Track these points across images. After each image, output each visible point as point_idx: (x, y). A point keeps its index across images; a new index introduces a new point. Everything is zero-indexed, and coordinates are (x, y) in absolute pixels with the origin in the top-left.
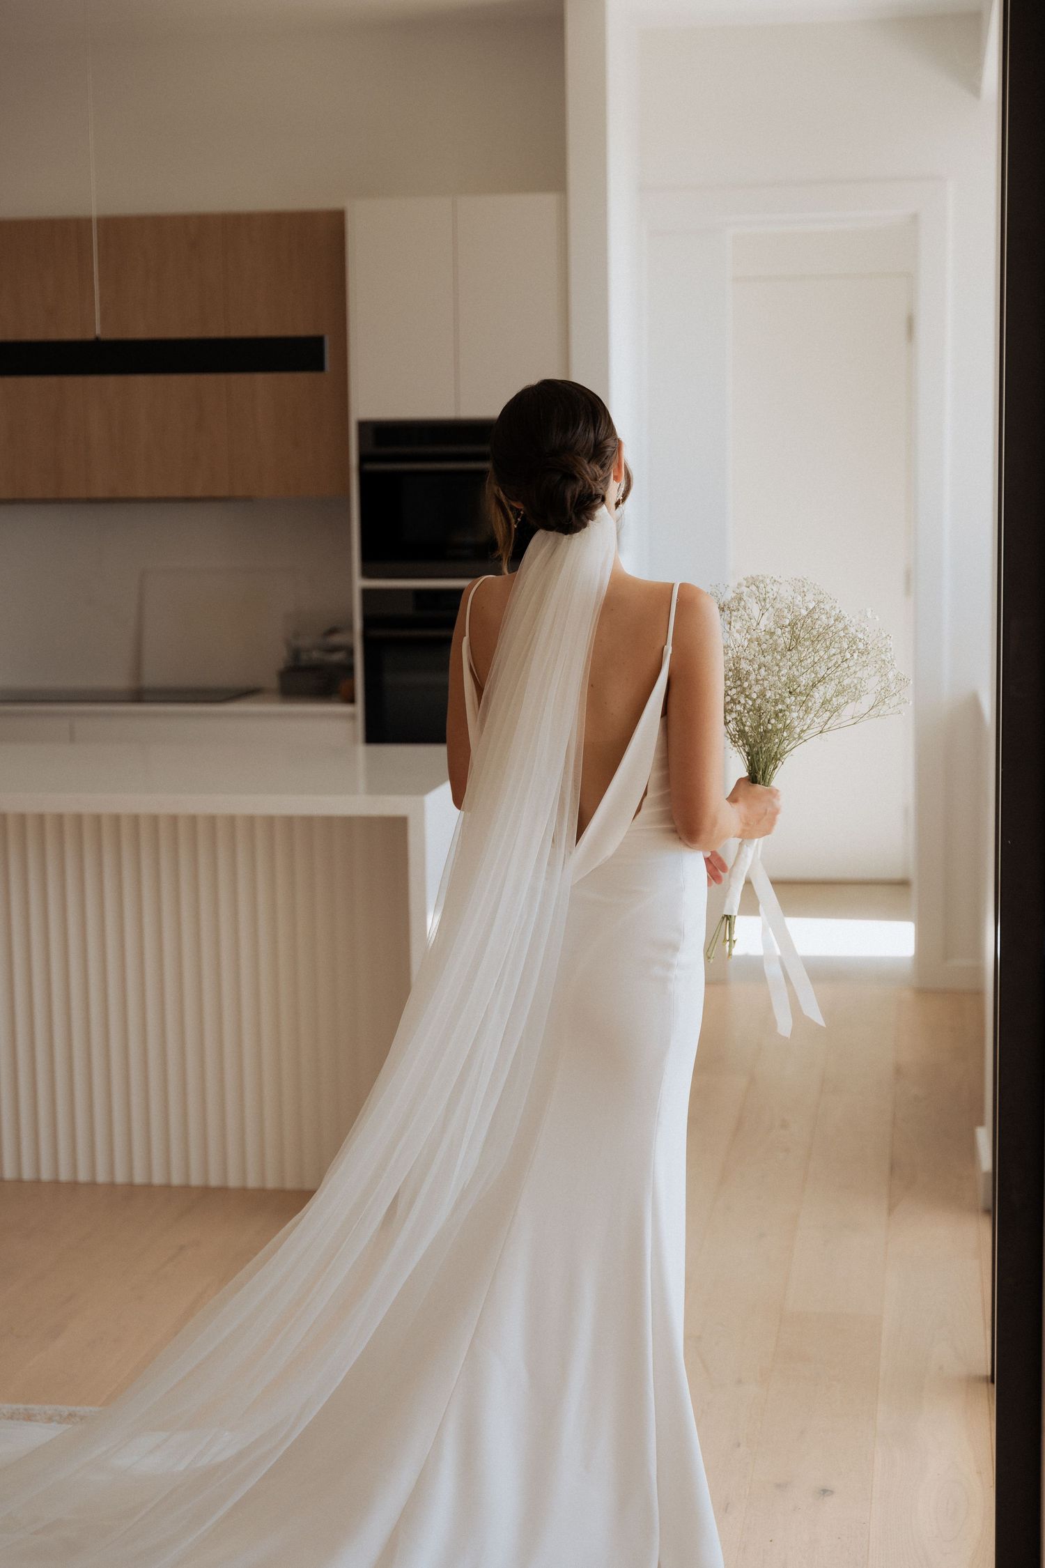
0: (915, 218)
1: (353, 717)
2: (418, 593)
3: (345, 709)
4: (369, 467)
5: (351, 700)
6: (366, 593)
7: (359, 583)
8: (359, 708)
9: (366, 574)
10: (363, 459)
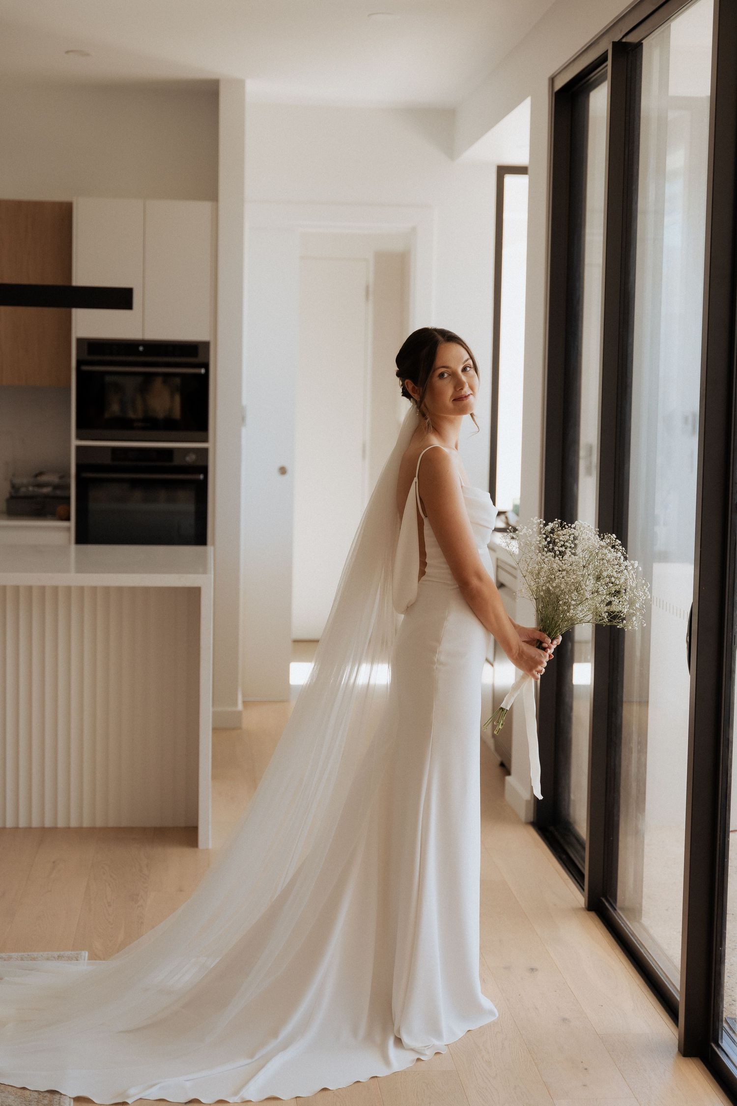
0: (414, 229)
1: (69, 529)
2: (114, 450)
3: (65, 524)
4: (85, 368)
5: (68, 519)
6: (79, 449)
7: (75, 443)
8: (72, 523)
9: (79, 437)
10: (79, 363)
